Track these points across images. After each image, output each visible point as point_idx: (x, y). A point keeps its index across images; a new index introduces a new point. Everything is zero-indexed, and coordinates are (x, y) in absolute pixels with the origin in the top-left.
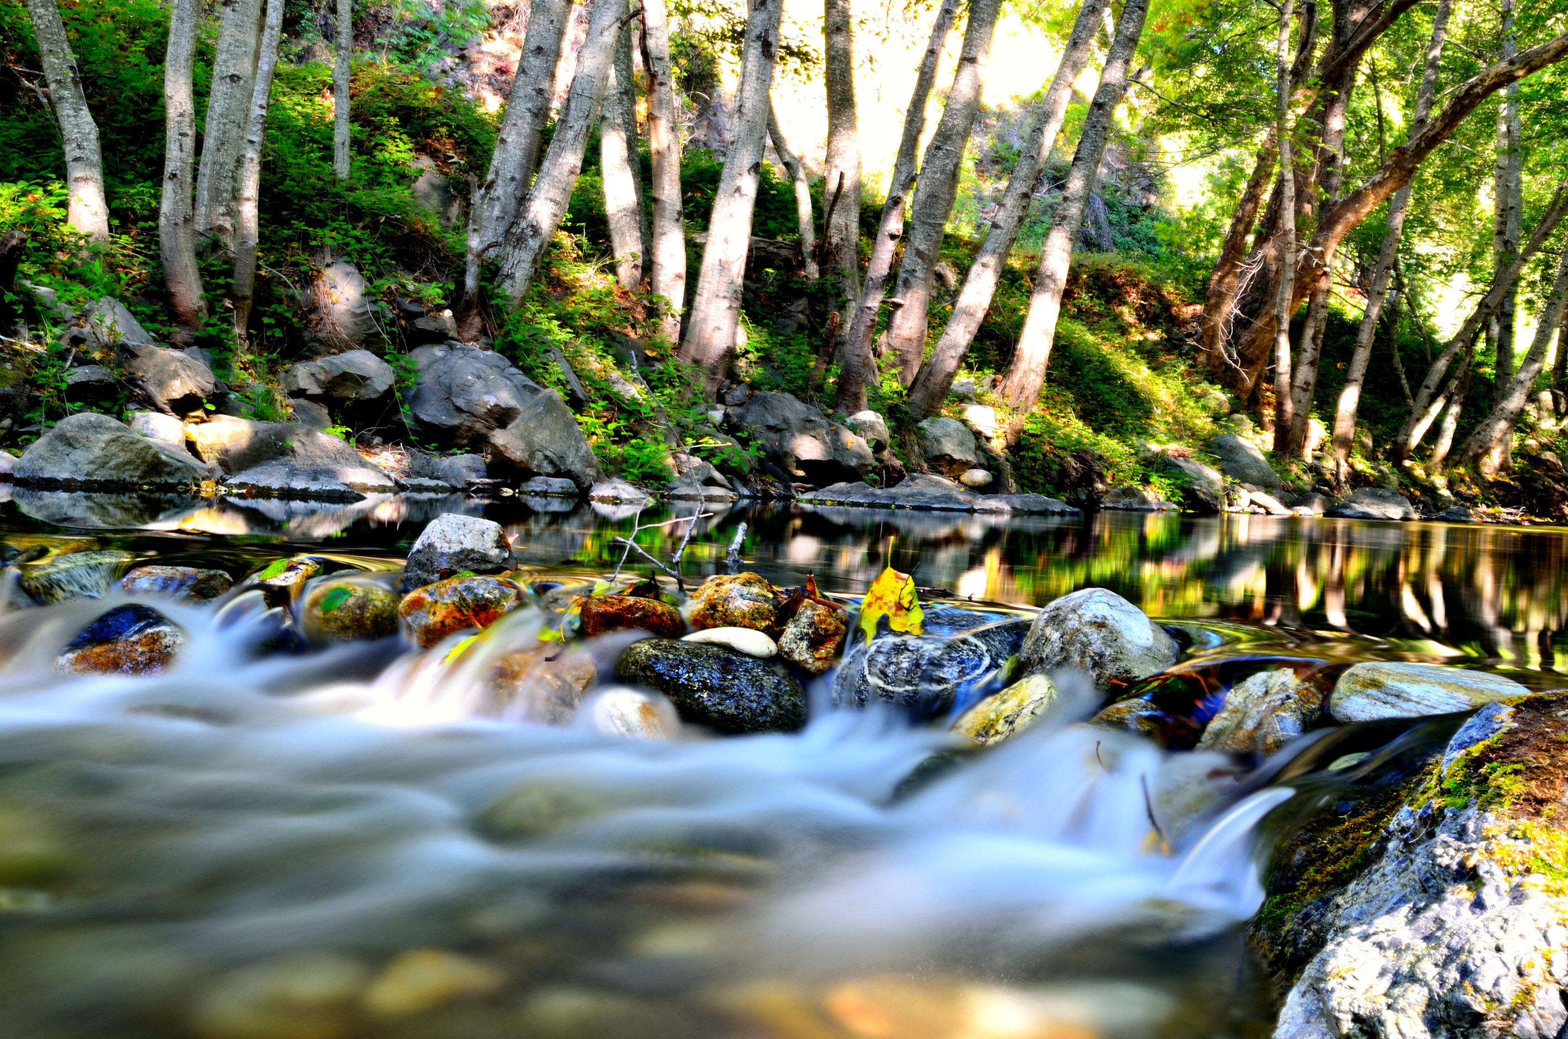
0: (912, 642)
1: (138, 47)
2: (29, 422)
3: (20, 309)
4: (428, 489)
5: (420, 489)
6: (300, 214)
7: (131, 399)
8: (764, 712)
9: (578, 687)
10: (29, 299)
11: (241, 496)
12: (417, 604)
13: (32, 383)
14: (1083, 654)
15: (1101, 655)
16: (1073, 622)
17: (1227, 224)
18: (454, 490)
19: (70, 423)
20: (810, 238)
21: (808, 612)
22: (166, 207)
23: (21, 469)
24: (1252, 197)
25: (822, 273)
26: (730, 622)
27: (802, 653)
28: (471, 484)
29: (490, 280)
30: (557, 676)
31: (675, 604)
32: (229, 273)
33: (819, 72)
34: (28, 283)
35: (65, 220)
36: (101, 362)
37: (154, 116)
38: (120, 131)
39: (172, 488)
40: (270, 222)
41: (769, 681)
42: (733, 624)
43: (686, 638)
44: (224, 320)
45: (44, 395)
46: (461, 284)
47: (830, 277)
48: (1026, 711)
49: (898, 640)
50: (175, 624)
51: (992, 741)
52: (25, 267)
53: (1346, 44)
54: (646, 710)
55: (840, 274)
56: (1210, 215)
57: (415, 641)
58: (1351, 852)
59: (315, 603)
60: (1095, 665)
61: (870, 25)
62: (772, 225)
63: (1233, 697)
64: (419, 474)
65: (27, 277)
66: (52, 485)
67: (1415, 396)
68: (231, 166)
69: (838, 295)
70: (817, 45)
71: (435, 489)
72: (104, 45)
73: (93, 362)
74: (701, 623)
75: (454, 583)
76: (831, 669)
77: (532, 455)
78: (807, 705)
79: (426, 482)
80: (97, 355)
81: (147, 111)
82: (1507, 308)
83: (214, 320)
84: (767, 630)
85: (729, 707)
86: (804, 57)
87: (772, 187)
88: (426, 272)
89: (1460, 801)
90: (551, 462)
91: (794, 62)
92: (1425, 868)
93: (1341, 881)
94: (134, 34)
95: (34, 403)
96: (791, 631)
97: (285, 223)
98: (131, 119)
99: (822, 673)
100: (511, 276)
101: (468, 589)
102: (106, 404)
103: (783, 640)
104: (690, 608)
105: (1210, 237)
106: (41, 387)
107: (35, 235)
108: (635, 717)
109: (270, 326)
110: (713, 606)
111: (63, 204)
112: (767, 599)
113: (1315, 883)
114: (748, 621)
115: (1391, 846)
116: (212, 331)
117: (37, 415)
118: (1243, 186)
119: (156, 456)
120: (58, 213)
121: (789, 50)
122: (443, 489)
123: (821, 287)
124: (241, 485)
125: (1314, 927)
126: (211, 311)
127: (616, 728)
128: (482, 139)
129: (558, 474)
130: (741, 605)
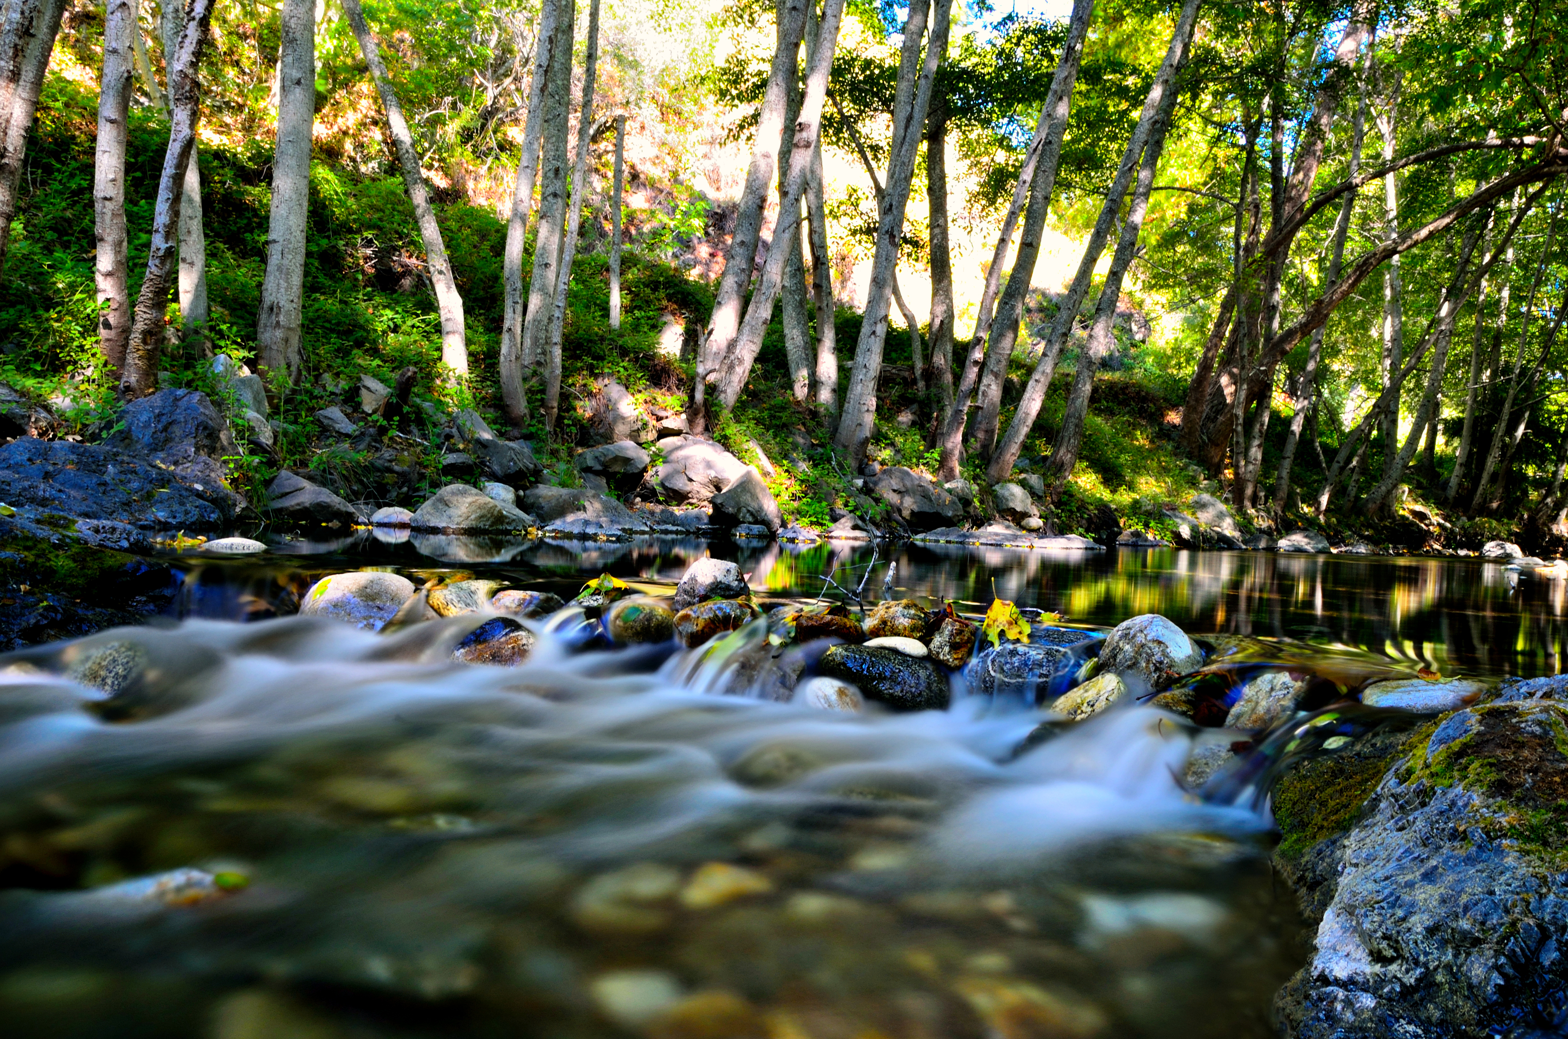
0: (1021, 648)
1: (486, 246)
2: (418, 489)
3: (413, 417)
4: (672, 532)
5: (666, 532)
6: (589, 353)
7: (483, 473)
8: (920, 694)
9: (794, 677)
10: (419, 411)
11: (554, 538)
12: (686, 618)
13: (420, 464)
14: (1148, 661)
15: (1161, 663)
16: (1140, 638)
17: (1199, 352)
18: (688, 533)
19: (446, 491)
20: (919, 365)
21: (948, 627)
22: (504, 350)
23: (416, 520)
24: (1218, 334)
25: (928, 387)
26: (895, 633)
27: (945, 655)
28: (699, 529)
29: (711, 395)
30: (779, 668)
31: (859, 621)
32: (543, 392)
33: (925, 253)
34: (418, 400)
35: (440, 359)
36: (463, 451)
37: (496, 290)
38: (475, 300)
39: (508, 532)
40: (569, 358)
41: (922, 673)
42: (898, 634)
43: (866, 644)
44: (539, 422)
45: (428, 472)
46: (692, 397)
47: (933, 390)
48: (1103, 698)
49: (1011, 647)
50: (529, 631)
51: (1079, 718)
52: (415, 390)
53: (1281, 230)
54: (841, 693)
55: (941, 388)
56: (1187, 344)
57: (684, 643)
58: (1346, 806)
59: (618, 617)
60: (1157, 669)
61: (960, 222)
62: (894, 355)
63: (1248, 691)
64: (665, 523)
65: (417, 395)
66: (435, 531)
67: (1329, 468)
68: (546, 321)
69: (939, 402)
70: (925, 235)
71: (677, 532)
72: (465, 245)
73: (459, 451)
74: (876, 633)
75: (710, 604)
76: (965, 664)
77: (739, 510)
78: (949, 690)
79: (670, 527)
80: (461, 446)
81: (492, 287)
82: (1392, 408)
83: (534, 422)
84: (920, 639)
85: (897, 691)
86: (915, 244)
87: (894, 330)
88: (669, 389)
89: (1446, 782)
90: (752, 514)
91: (907, 248)
92: (1425, 830)
93: (1344, 828)
94: (483, 237)
95: (422, 477)
96: (937, 640)
97: (579, 358)
98: (481, 293)
99: (959, 668)
100: (725, 392)
101: (720, 609)
102: (467, 478)
103: (932, 646)
104: (868, 624)
105: (1188, 362)
106: (426, 467)
107: (421, 369)
108: (834, 697)
109: (568, 426)
110: (884, 622)
111: (439, 349)
112: (920, 618)
113: (1321, 828)
114: (909, 633)
115: (1382, 805)
116: (533, 429)
117: (424, 485)
118: (1211, 326)
119: (500, 512)
120: (436, 354)
121: (906, 241)
122: (681, 532)
123: (928, 397)
124: (553, 531)
125: (1327, 860)
126: (532, 417)
127: (821, 705)
128: (704, 301)
129: (756, 522)
130: (904, 622)
